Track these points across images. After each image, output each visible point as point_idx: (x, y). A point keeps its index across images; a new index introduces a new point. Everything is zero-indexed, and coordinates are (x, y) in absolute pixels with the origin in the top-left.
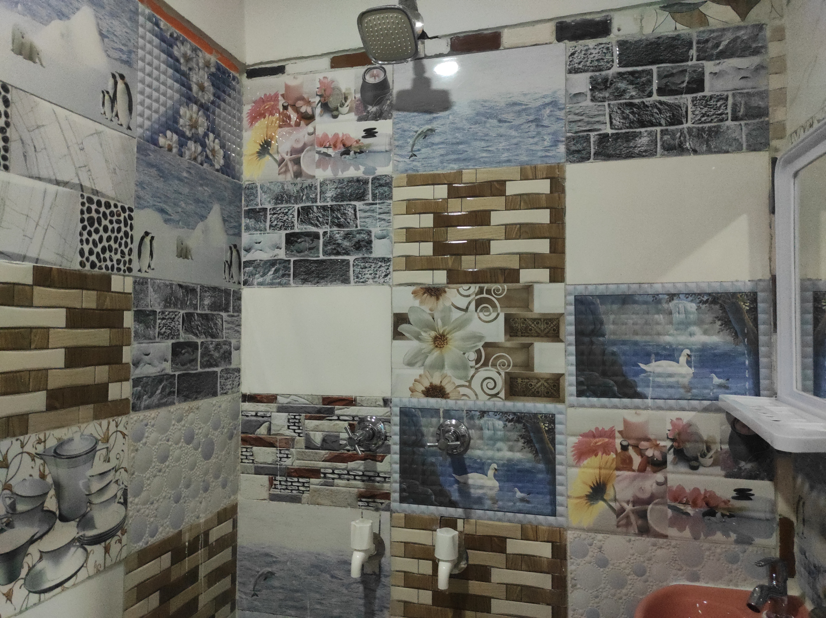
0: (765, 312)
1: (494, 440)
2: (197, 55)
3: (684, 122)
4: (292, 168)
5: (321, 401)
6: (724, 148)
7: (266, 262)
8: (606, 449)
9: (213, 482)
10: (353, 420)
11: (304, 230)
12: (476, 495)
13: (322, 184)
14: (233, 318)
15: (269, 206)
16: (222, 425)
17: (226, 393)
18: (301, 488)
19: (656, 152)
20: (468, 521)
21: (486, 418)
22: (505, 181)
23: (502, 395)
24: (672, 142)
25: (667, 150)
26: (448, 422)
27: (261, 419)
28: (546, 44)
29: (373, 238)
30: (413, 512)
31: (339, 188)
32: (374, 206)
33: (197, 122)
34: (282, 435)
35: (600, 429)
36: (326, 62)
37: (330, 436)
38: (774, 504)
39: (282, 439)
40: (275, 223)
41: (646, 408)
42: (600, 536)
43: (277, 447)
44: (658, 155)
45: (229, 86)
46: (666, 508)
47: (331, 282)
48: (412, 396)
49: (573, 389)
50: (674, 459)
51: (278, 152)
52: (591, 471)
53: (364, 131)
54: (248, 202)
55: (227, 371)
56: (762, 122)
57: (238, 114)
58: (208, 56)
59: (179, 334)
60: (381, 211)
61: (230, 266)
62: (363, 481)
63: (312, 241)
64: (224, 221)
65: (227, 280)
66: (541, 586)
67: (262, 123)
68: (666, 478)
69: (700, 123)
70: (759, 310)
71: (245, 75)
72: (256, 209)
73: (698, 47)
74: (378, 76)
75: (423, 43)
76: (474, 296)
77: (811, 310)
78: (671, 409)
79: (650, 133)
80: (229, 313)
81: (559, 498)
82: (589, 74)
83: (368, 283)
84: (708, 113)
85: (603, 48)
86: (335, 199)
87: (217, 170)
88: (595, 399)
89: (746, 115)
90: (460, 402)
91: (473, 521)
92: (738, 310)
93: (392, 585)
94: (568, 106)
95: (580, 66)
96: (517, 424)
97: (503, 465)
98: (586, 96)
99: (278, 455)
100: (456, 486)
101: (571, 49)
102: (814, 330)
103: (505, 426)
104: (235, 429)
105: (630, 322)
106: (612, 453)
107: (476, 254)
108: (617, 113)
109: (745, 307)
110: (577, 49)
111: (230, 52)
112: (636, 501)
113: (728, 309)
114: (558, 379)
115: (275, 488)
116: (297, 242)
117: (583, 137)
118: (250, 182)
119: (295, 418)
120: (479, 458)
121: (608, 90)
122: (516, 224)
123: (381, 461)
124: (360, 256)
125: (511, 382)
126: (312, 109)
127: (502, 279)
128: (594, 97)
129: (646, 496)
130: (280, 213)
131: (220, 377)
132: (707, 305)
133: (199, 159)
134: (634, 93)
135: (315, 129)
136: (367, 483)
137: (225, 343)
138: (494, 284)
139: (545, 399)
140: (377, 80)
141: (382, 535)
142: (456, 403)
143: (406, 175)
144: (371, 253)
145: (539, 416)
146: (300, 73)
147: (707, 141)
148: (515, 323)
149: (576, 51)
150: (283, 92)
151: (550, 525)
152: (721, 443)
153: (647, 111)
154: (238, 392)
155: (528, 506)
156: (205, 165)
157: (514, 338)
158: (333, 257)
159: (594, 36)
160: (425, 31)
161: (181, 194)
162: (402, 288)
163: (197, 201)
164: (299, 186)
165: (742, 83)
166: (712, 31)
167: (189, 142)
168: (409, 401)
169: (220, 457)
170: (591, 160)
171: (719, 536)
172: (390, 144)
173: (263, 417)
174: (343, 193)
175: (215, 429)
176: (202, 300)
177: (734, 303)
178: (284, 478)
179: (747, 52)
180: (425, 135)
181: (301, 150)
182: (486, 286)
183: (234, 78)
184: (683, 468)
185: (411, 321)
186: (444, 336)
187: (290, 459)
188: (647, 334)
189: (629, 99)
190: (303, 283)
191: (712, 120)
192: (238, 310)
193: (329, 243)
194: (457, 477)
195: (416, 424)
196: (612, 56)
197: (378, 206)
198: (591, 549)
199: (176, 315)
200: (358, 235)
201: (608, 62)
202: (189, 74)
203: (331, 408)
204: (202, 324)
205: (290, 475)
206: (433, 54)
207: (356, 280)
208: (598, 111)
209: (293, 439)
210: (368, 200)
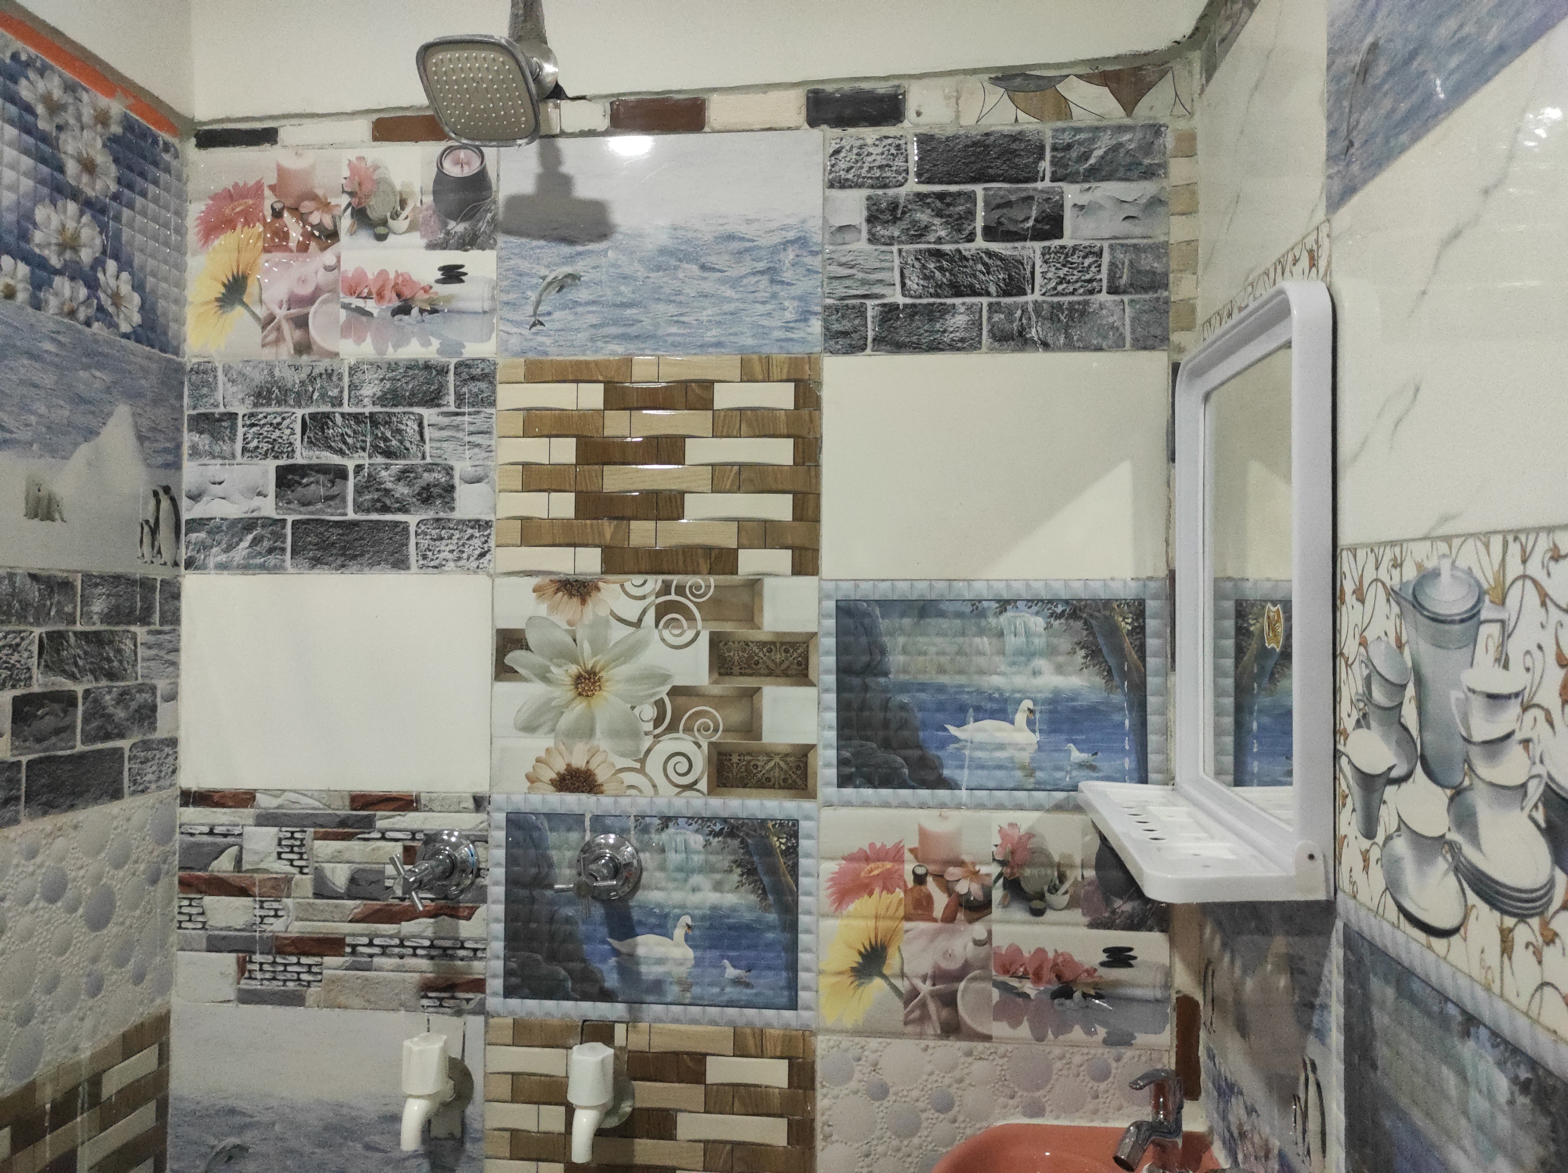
0: (1157, 635)
1: (685, 870)
2: (76, 98)
3: (1029, 291)
4: (291, 335)
5: (347, 802)
6: (1095, 342)
7: (235, 522)
8: (888, 882)
9: (112, 973)
10: (413, 839)
11: (315, 461)
12: (651, 977)
13: (353, 370)
14: (162, 637)
15: (241, 410)
16: (134, 857)
17: (143, 791)
18: (304, 977)
19: (980, 342)
20: (635, 1027)
21: (671, 830)
22: (712, 382)
23: (703, 785)
24: (1007, 327)
25: (999, 341)
26: (601, 839)
27: (220, 840)
28: (789, 129)
29: (457, 481)
30: (531, 1014)
31: (389, 379)
32: (459, 418)
33: (76, 236)
34: (266, 871)
35: (878, 845)
36: (363, 127)
37: (364, 870)
38: (1168, 973)
39: (265, 880)
40: (255, 443)
41: (959, 807)
42: (874, 1043)
43: (254, 896)
44: (984, 349)
45: (156, 164)
46: (988, 986)
47: (371, 565)
48: (530, 790)
49: (831, 773)
50: (1004, 897)
51: (261, 301)
52: (861, 923)
53: (441, 269)
54: (197, 399)
55: (146, 745)
56: (1158, 299)
57: (174, 220)
58: (104, 101)
59: (30, 678)
60: (472, 428)
61: (154, 531)
62: (432, 958)
63: (333, 483)
64: (141, 438)
65: (148, 557)
66: (766, 1141)
67: (225, 241)
68: (990, 933)
69: (1056, 295)
70: (1148, 631)
71: (193, 141)
72: (213, 414)
73: (1053, 157)
74: (468, 163)
75: (557, 107)
76: (653, 597)
77: (1232, 632)
78: (1000, 807)
79: (970, 308)
80: (152, 627)
81: (802, 976)
82: (865, 192)
83: (445, 568)
84: (1068, 278)
85: (890, 145)
86: (381, 400)
87: (126, 336)
88: (870, 791)
89: (1132, 285)
90: (624, 802)
91: (643, 1026)
92: (1113, 631)
93: (487, 1158)
94: (828, 248)
95: (850, 176)
96: (729, 840)
97: (703, 918)
98: (860, 231)
99: (258, 912)
100: (613, 961)
101: (833, 142)
102: (1236, 667)
103: (707, 844)
104: (165, 862)
105: (933, 649)
106: (898, 890)
107: (658, 519)
108: (913, 266)
109: (1125, 626)
110: (844, 143)
111: (156, 94)
112: (939, 976)
113: (1096, 629)
114: (806, 755)
115: (250, 978)
116: (300, 483)
117: (854, 307)
118: (202, 360)
119: (292, 838)
120: (659, 905)
121: (899, 223)
122: (732, 465)
123: (468, 918)
124: (430, 514)
125: (718, 760)
126: (334, 217)
127: (704, 567)
128: (873, 235)
129: (953, 965)
130: (264, 425)
131: (130, 759)
132: (1062, 621)
133: (82, 314)
134: (943, 233)
135: (339, 261)
136: (437, 962)
137: (141, 689)
138: (689, 577)
139: (780, 792)
140: (467, 172)
141: (467, 1062)
142: (616, 802)
143: (522, 360)
144: (453, 509)
145: (770, 824)
146: (308, 146)
147: (1067, 327)
148: (729, 651)
149: (842, 148)
150: (273, 181)
151: (787, 1027)
152: (1083, 866)
153: (966, 267)
154: (171, 785)
155: (745, 994)
156: (96, 326)
157: (727, 678)
158: (375, 517)
159: (875, 121)
160: (561, 83)
161: (36, 386)
162: (514, 579)
163: (79, 400)
164: (306, 371)
165: (1127, 228)
166: (1078, 130)
167: (57, 280)
168: (526, 800)
169: (128, 923)
170: (868, 351)
171: (1077, 1033)
172: (493, 298)
173: (225, 836)
174: (395, 390)
175: (118, 866)
176: (85, 601)
177: (1106, 618)
178: (270, 958)
179: (1136, 173)
180: (562, 284)
181: (311, 300)
182: (676, 579)
183: (167, 147)
184: (1018, 913)
185: (531, 643)
186: (595, 674)
187: (281, 919)
188: (961, 672)
189: (935, 243)
190: (313, 567)
191: (1075, 290)
192: (173, 618)
193: (367, 487)
194: (616, 944)
195: (538, 844)
196: (907, 161)
197: (466, 418)
198: (859, 1068)
199: (23, 639)
200: (426, 475)
201: (898, 172)
202: (57, 139)
203: (367, 816)
204: (86, 653)
205: (281, 952)
206: (577, 130)
207: (421, 562)
208: (882, 261)
209: (288, 880)
210: (448, 405)
